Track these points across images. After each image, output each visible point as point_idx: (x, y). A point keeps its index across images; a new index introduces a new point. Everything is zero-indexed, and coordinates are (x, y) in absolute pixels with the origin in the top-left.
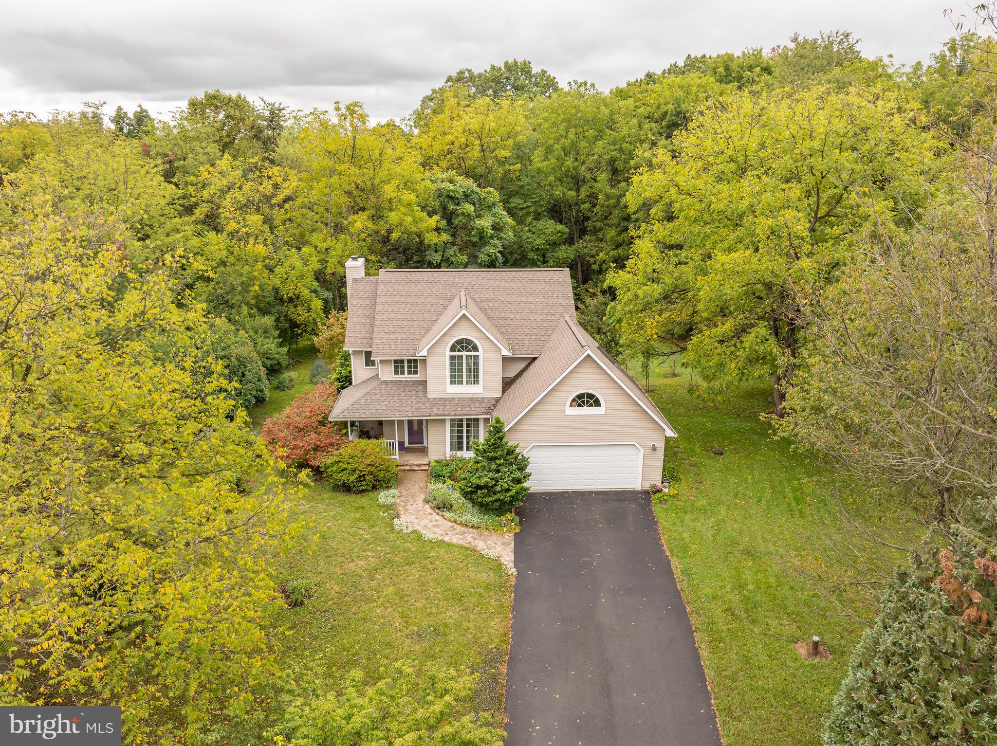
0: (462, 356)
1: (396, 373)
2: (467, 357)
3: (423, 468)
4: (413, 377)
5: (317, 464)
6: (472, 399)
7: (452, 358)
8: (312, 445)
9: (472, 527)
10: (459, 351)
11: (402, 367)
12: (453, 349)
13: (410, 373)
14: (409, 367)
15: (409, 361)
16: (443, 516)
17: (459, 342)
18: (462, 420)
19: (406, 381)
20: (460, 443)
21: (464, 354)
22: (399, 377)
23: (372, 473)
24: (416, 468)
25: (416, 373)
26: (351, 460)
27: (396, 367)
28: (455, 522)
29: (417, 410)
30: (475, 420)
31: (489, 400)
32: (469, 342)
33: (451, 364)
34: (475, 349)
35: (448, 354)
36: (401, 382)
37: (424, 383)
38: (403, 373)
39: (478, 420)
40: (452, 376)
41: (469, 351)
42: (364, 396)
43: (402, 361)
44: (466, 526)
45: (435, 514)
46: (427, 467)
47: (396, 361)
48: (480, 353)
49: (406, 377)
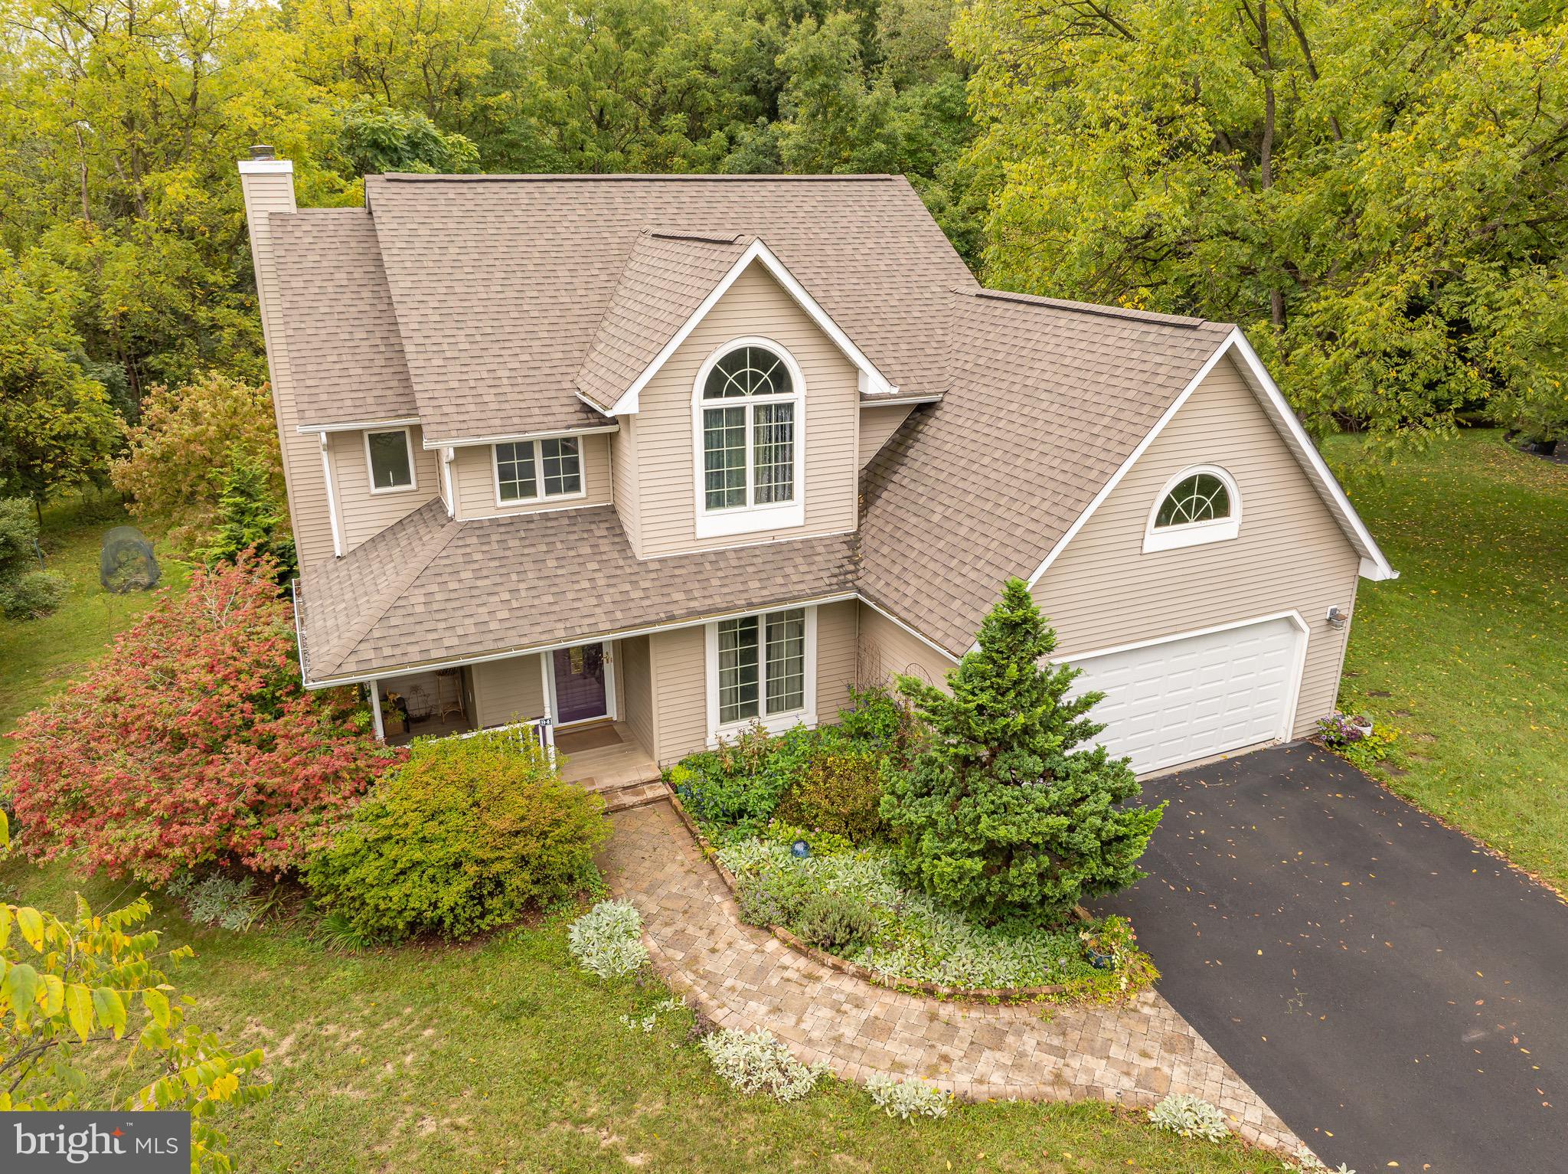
0: (741, 411)
1: (508, 492)
2: (757, 409)
3: (650, 794)
4: (565, 501)
5: (283, 861)
6: (777, 548)
7: (712, 416)
8: (250, 793)
9: (1005, 998)
10: (733, 392)
11: (528, 470)
12: (714, 388)
13: (552, 488)
14: (550, 468)
15: (549, 446)
16: (864, 976)
17: (734, 361)
18: (753, 620)
19: (545, 517)
20: (750, 692)
21: (749, 401)
22: (520, 505)
23: (524, 861)
24: (628, 799)
25: (573, 485)
26: (432, 829)
27: (505, 474)
28: (930, 992)
29: (623, 603)
30: (793, 614)
31: (828, 543)
32: (762, 358)
33: (710, 439)
34: (781, 380)
35: (700, 403)
36: (529, 519)
37: (609, 516)
38: (529, 490)
39: (801, 612)
40: (713, 480)
41: (765, 389)
42: (417, 582)
43: (526, 449)
44: (981, 999)
45: (825, 973)
46: (663, 790)
47: (504, 450)
48: (798, 395)
49: (541, 501)
